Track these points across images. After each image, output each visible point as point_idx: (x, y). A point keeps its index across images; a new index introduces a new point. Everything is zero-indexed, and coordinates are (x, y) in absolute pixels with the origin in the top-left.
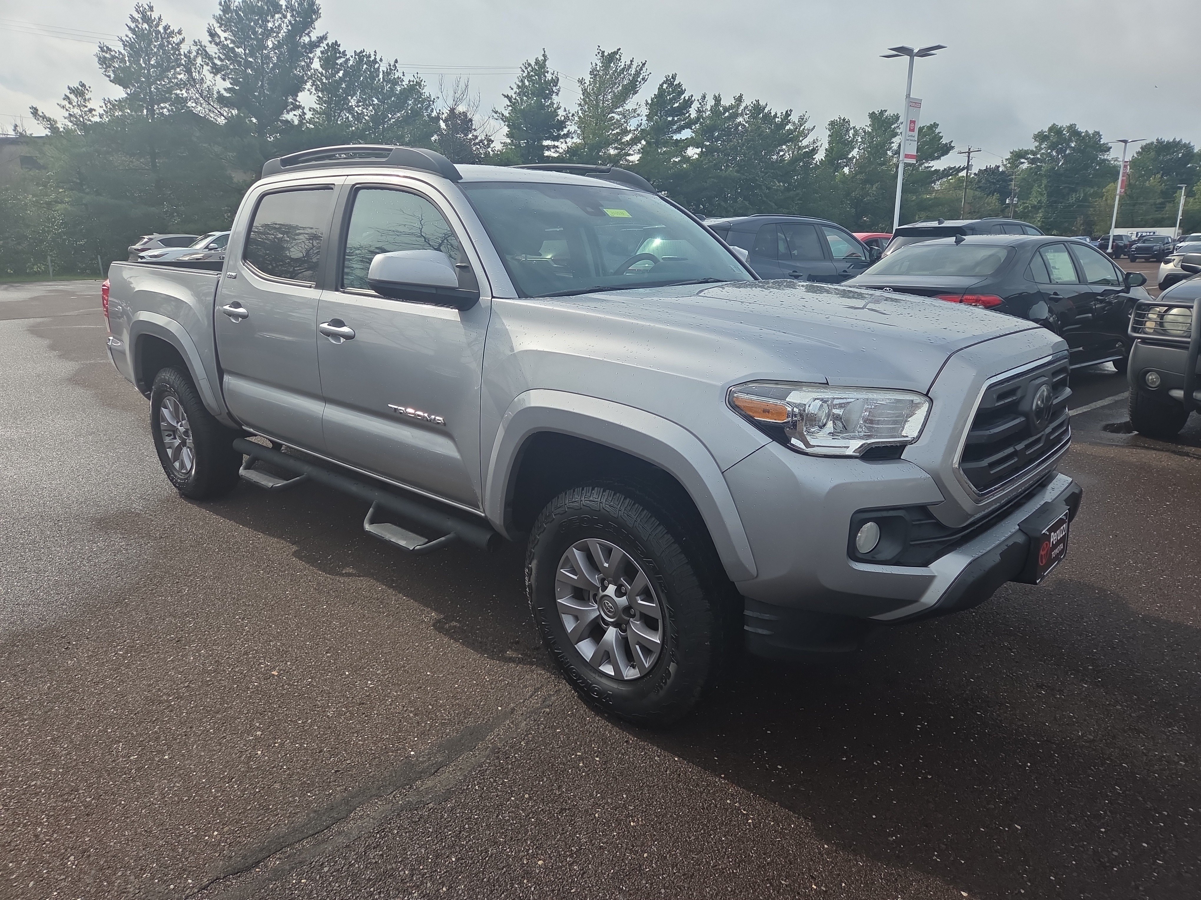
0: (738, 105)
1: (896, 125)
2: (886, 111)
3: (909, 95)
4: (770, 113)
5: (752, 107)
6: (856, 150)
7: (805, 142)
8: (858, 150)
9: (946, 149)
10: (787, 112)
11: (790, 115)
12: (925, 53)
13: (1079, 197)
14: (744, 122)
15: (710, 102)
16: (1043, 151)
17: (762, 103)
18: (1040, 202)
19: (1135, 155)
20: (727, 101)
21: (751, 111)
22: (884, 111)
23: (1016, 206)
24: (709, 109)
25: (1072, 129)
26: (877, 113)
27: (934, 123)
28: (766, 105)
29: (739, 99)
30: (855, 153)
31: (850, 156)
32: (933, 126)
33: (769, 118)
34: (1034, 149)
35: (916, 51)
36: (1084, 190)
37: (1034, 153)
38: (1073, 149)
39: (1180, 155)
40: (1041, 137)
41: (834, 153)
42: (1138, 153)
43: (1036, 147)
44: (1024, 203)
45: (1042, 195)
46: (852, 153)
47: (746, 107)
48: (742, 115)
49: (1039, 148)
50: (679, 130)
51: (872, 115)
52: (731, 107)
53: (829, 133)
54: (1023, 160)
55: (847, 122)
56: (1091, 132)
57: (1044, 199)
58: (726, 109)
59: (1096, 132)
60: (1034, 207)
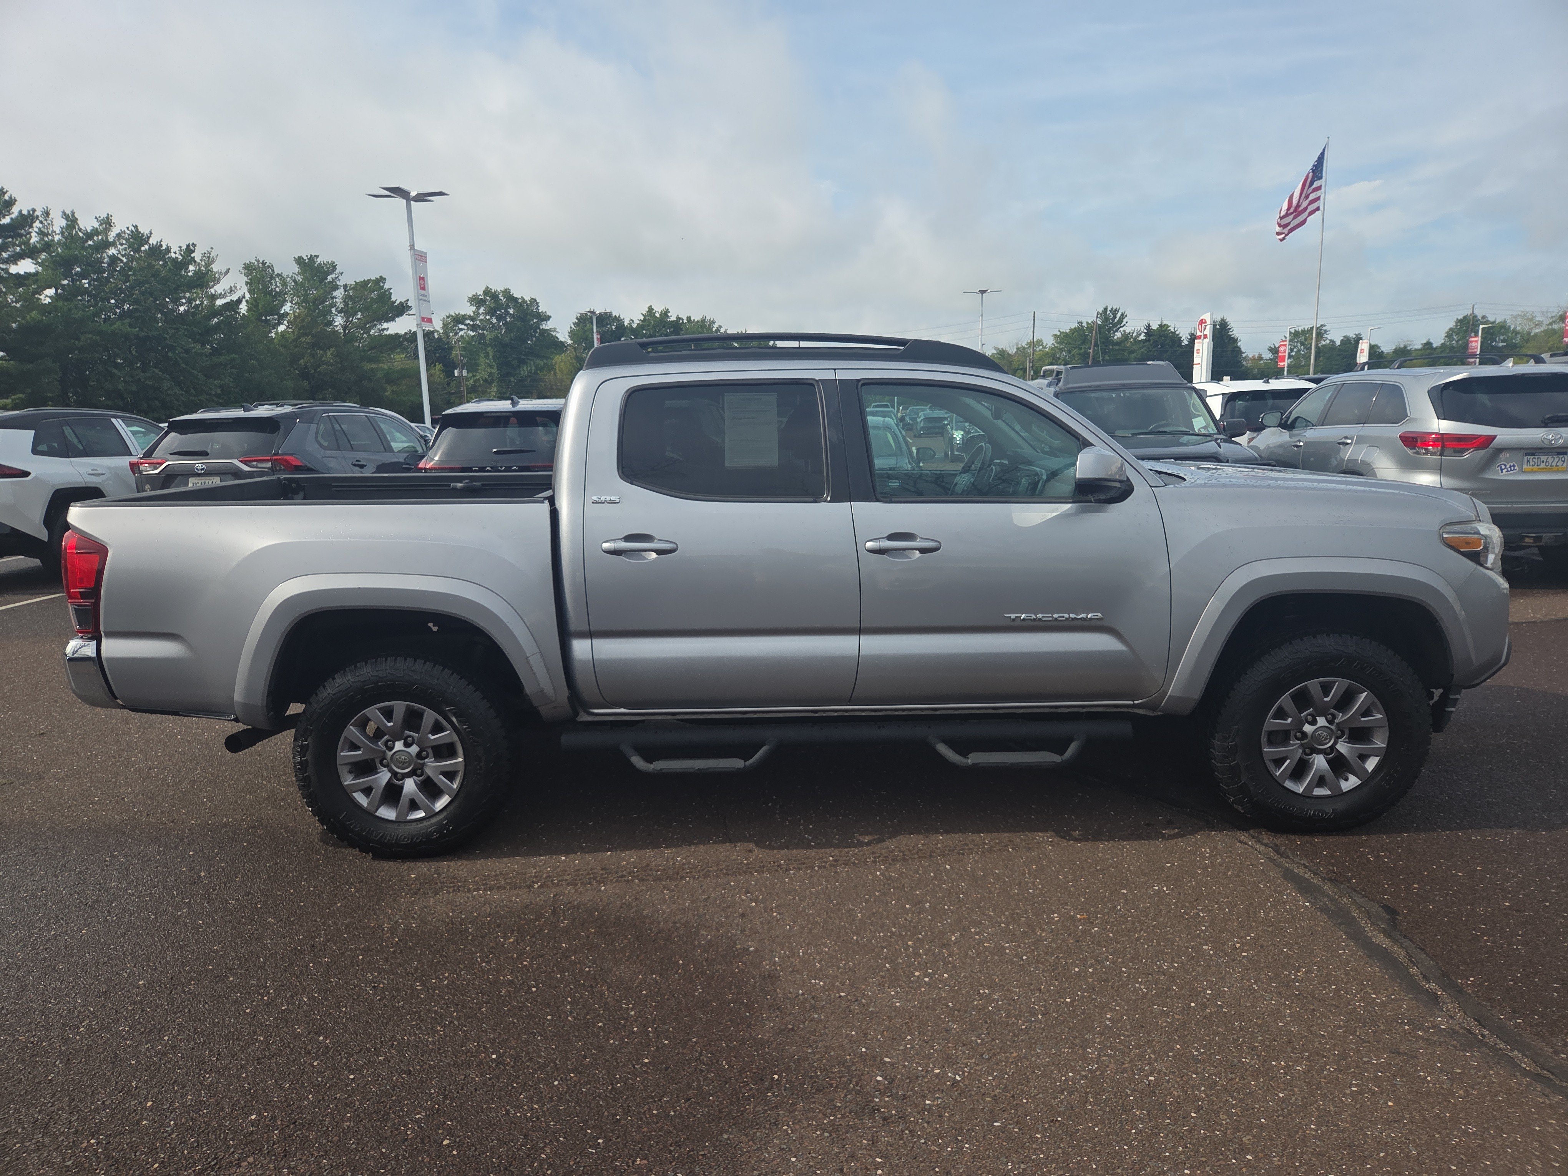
0: (106, 231)
1: (333, 276)
2: (317, 257)
3: (413, 245)
4: (161, 246)
5: (129, 235)
6: (289, 304)
7: (218, 289)
8: (290, 304)
9: (402, 309)
10: (188, 246)
11: (194, 251)
12: (422, 198)
13: (531, 369)
14: (119, 256)
15: (58, 224)
16: (481, 317)
17: (144, 230)
18: (490, 374)
19: (573, 326)
20: (87, 223)
21: (127, 240)
22: (315, 256)
23: (467, 379)
24: (58, 232)
25: (507, 293)
26: (305, 258)
27: (381, 277)
28: (151, 233)
29: (107, 222)
30: (287, 308)
31: (282, 312)
32: (380, 281)
33: (158, 252)
34: (472, 315)
35: (413, 194)
36: (534, 363)
37: (472, 319)
38: (512, 316)
39: (613, 327)
40: (476, 301)
41: (260, 306)
42: (575, 324)
43: (474, 312)
44: (474, 376)
45: (491, 367)
46: (284, 308)
47: (119, 236)
48: (113, 244)
49: (476, 313)
50: (15, 259)
51: (299, 261)
52: (95, 232)
53: (246, 279)
54: (462, 326)
55: (269, 267)
56: (527, 299)
57: (495, 371)
58: (89, 236)
59: (532, 299)
60: (485, 380)
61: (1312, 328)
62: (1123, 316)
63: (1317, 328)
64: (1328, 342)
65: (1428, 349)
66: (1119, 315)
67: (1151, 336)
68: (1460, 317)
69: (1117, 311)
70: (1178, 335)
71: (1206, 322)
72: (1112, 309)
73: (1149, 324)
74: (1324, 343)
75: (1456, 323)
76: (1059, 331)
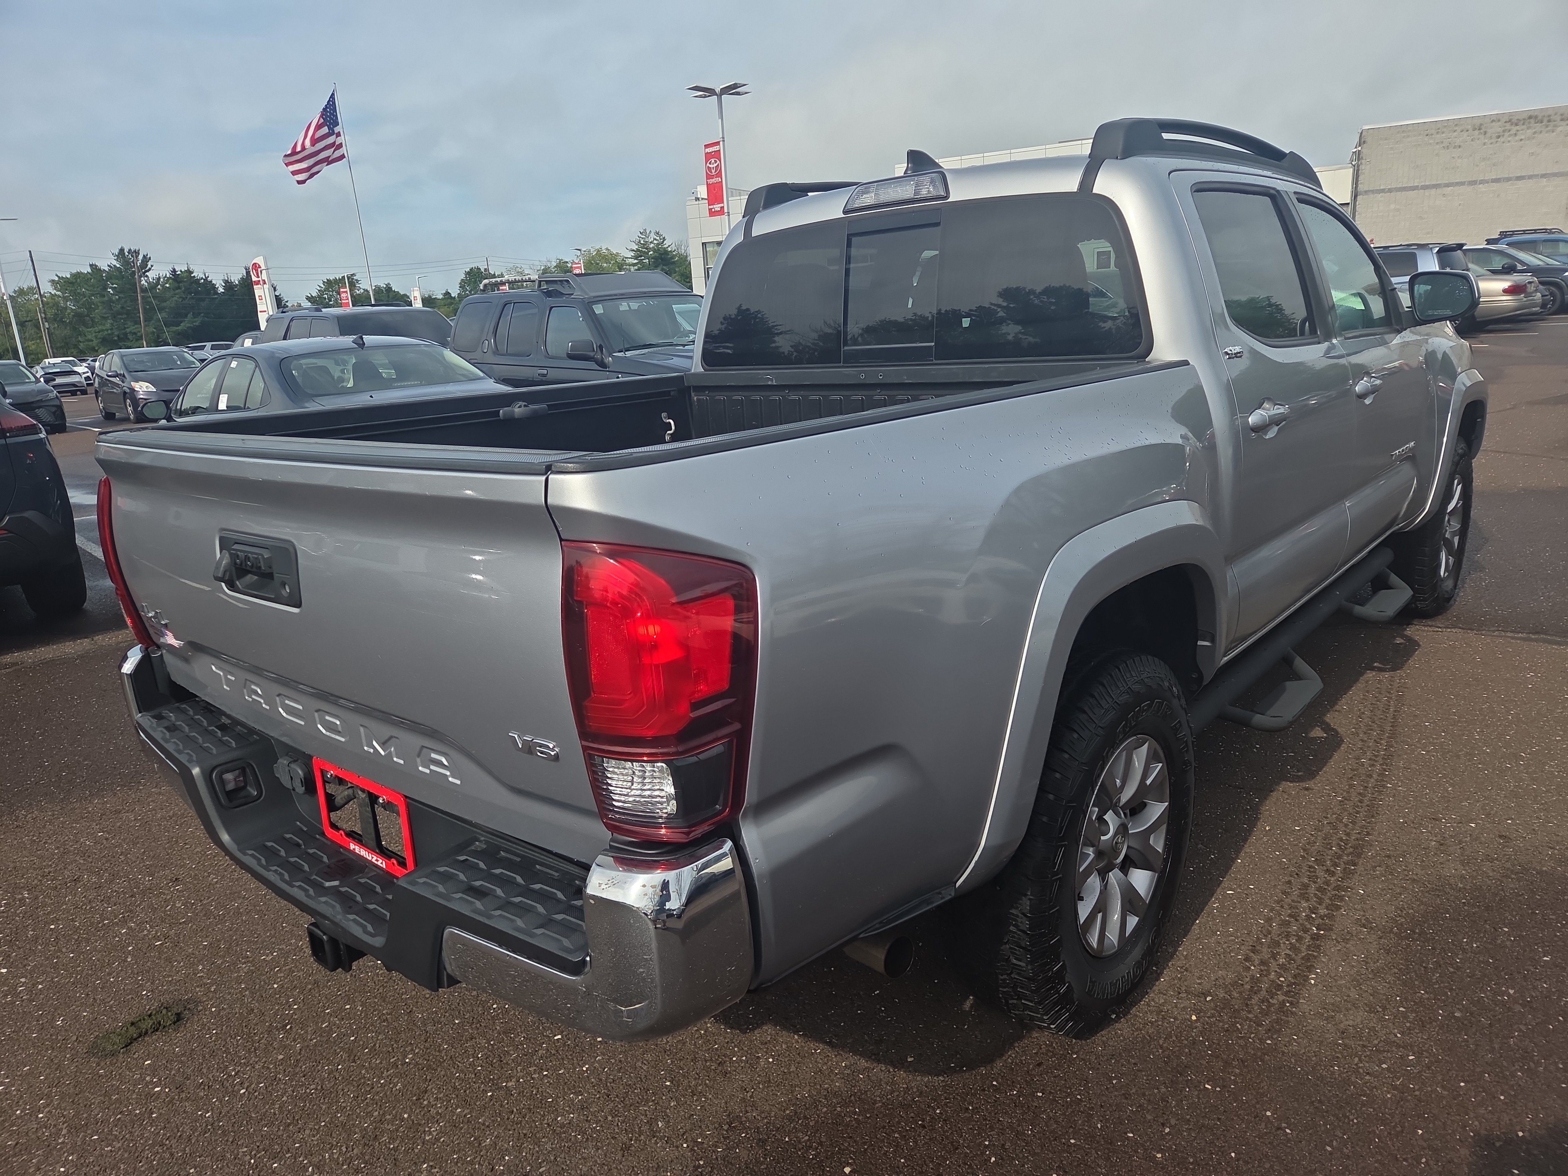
61: (343, 277)
62: (146, 259)
63: (348, 278)
64: (362, 291)
65: (448, 298)
66: (141, 257)
67: (181, 282)
68: (468, 270)
69: (137, 253)
70: (211, 282)
71: (260, 267)
72: (130, 250)
73: (174, 269)
74: (358, 292)
75: (466, 275)
76: (57, 275)
